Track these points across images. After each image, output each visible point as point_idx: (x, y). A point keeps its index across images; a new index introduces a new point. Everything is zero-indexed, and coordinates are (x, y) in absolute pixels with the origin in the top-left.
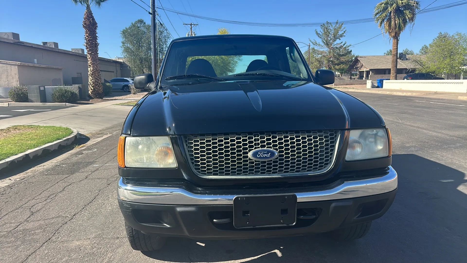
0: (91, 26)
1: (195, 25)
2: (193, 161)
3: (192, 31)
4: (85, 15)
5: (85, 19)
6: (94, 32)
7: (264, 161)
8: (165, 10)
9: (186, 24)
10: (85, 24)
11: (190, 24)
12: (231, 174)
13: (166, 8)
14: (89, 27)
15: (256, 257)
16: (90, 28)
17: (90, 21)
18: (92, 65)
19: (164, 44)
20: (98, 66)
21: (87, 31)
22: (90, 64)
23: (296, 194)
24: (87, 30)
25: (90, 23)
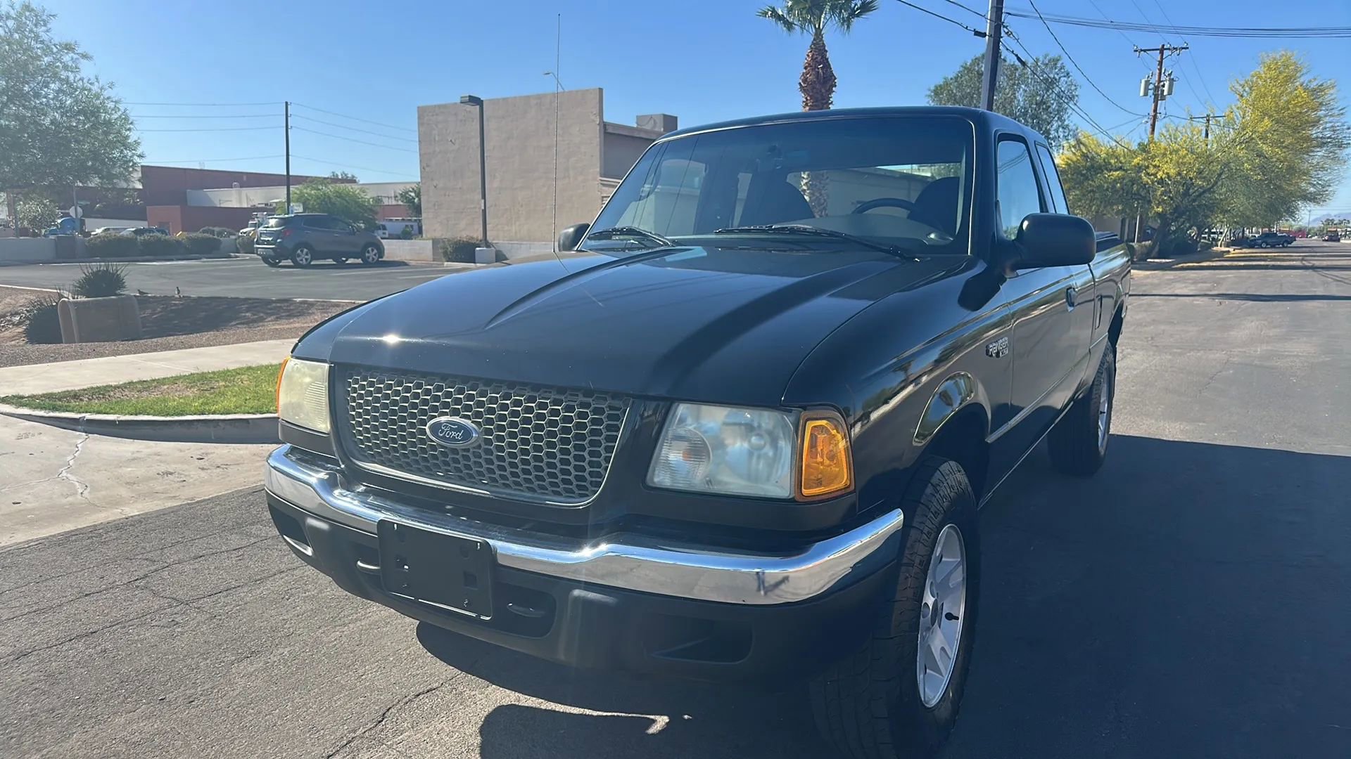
0: (818, 86)
1: (1176, 49)
3: (1163, 71)
4: (808, 55)
5: (806, 68)
6: (824, 101)
8: (1047, 19)
9: (1145, 51)
10: (805, 81)
11: (1160, 47)
13: (1046, 14)
14: (814, 88)
15: (595, 713)
16: (815, 90)
17: (818, 72)
18: (808, 189)
19: (1056, 119)
20: (823, 192)
21: (808, 98)
22: (805, 188)
24: (809, 95)
25: (817, 78)
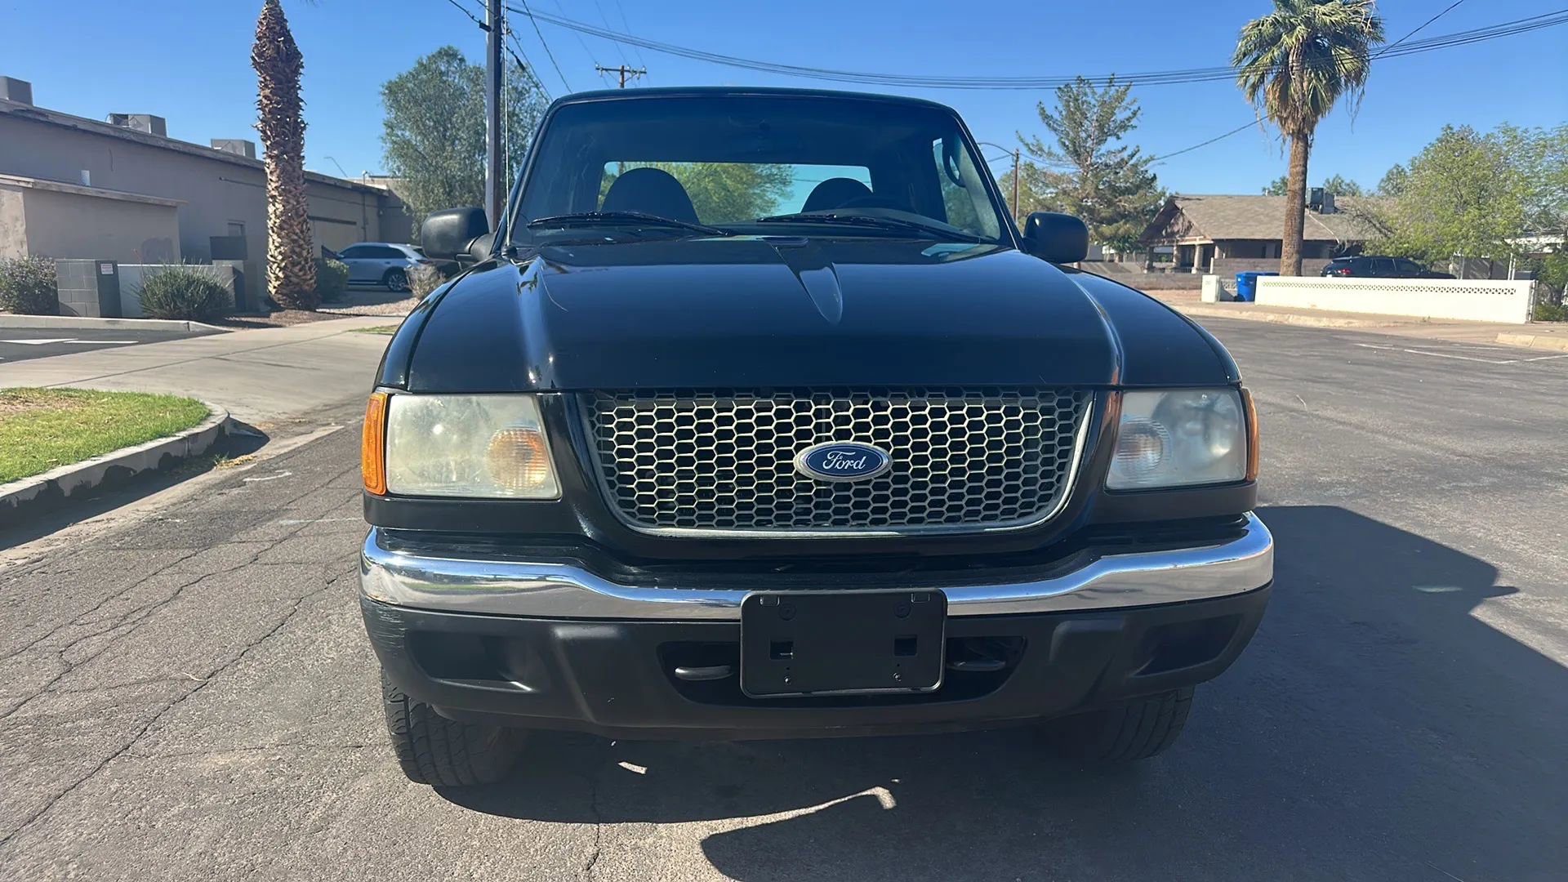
0: (280, 64)
1: (635, 72)
2: (611, 478)
4: (261, 23)
5: (259, 39)
6: (290, 85)
7: (846, 481)
8: (537, 17)
9: (606, 70)
10: (260, 55)
11: (620, 68)
12: (736, 524)
14: (275, 66)
15: (812, 810)
16: (276, 69)
17: (279, 46)
18: (280, 196)
19: (530, 134)
20: (301, 199)
21: (268, 78)
22: (275, 193)
23: (943, 589)
24: (268, 75)
25: (278, 53)
